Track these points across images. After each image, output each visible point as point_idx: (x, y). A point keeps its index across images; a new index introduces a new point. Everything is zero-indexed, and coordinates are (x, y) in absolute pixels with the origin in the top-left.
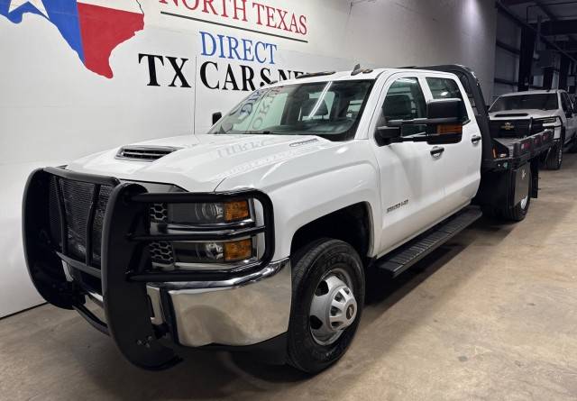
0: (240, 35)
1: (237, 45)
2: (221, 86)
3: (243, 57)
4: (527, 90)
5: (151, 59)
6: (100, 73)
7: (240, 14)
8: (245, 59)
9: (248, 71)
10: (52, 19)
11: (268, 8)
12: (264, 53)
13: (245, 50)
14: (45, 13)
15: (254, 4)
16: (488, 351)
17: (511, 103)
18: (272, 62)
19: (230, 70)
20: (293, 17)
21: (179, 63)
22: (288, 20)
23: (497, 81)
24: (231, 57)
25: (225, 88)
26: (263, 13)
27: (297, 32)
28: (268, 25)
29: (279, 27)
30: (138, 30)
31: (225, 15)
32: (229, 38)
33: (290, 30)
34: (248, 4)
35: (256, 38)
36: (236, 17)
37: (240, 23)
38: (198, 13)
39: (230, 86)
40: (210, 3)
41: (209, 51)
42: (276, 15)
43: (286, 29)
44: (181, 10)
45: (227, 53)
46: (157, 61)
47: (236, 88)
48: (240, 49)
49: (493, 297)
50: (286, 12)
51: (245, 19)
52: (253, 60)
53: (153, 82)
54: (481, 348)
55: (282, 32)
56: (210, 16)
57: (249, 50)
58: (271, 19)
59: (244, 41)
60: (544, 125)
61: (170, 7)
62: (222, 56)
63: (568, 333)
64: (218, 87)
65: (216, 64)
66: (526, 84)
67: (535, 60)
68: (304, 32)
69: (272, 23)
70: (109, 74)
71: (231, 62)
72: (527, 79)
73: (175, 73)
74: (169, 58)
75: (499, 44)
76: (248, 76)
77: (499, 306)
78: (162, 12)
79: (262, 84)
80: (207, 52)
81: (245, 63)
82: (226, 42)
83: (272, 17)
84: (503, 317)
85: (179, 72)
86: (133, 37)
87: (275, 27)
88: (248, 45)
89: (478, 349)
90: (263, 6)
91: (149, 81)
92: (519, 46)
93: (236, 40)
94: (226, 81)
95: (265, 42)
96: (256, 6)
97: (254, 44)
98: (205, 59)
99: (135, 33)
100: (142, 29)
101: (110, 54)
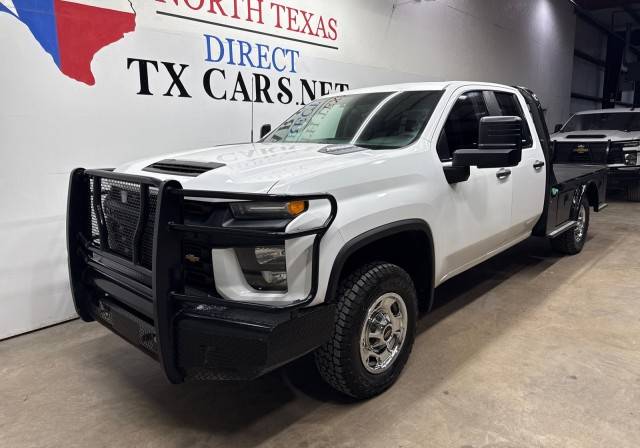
0: (254, 39)
1: (249, 52)
2: (229, 96)
3: (256, 63)
4: (613, 107)
5: (143, 65)
7: (255, 15)
8: (260, 66)
9: (262, 80)
10: (23, 17)
12: (283, 60)
13: (260, 56)
14: (14, 11)
15: (272, 5)
16: (502, 440)
17: (589, 122)
18: (293, 71)
19: (240, 79)
20: (321, 19)
21: (177, 69)
22: (314, 23)
23: (574, 96)
24: (242, 64)
25: (233, 99)
26: (284, 16)
27: (325, 36)
28: (290, 28)
29: (303, 32)
30: (128, 31)
31: (236, 16)
32: (241, 42)
33: (317, 35)
34: (265, 5)
35: (273, 43)
36: (249, 19)
37: (254, 26)
38: (203, 13)
39: (240, 96)
40: (218, 2)
41: (215, 55)
42: (300, 18)
43: (311, 33)
44: (182, 9)
45: (237, 59)
46: (150, 66)
47: (247, 98)
48: (254, 56)
49: (527, 365)
50: (311, 15)
51: (260, 22)
52: (269, 68)
53: (145, 90)
54: (495, 435)
55: (306, 37)
56: (218, 17)
57: (265, 56)
58: (293, 22)
59: (259, 46)
60: (625, 149)
61: (169, 7)
62: (231, 62)
63: (612, 422)
64: (224, 97)
65: (223, 72)
66: (612, 101)
67: (622, 72)
68: (332, 35)
69: (294, 26)
70: (90, 81)
71: (241, 69)
72: (612, 95)
73: (172, 80)
74: (165, 63)
75: (578, 54)
76: (263, 86)
77: (530, 377)
78: (158, 12)
79: (280, 96)
80: (212, 58)
81: (259, 71)
82: (236, 47)
83: (295, 19)
84: (532, 393)
85: (176, 80)
86: (122, 40)
87: (298, 31)
88: (264, 51)
89: (490, 437)
90: (284, 7)
91: (139, 89)
92: (604, 57)
93: (248, 45)
94: (235, 91)
95: (285, 48)
96: (275, 7)
97: (272, 49)
98: (210, 65)
99: (125, 34)
100: (133, 30)
101: (92, 58)
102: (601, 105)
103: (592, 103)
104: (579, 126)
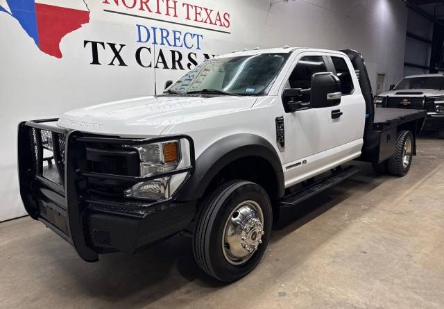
0: (170, 27)
1: (168, 35)
2: (153, 66)
3: (173, 43)
4: (437, 73)
5: (94, 45)
6: (51, 54)
7: (172, 11)
9: (177, 54)
10: (15, 15)
11: (196, 7)
12: (191, 41)
13: (175, 39)
14: (9, 10)
15: (184, 4)
16: (307, 289)
18: (198, 48)
19: (161, 54)
20: (218, 14)
21: (118, 47)
22: (213, 16)
23: (406, 64)
24: (162, 44)
25: (156, 67)
26: (192, 11)
27: (221, 25)
28: (196, 20)
29: (205, 22)
30: (84, 23)
31: (158, 12)
32: (162, 30)
33: (215, 24)
34: (179, 5)
35: (184, 29)
36: (168, 14)
37: (171, 18)
38: (136, 11)
39: (161, 65)
40: (145, 3)
41: (144, 38)
42: (203, 12)
43: (211, 23)
44: (121, 8)
45: (159, 40)
46: (99, 46)
47: (166, 67)
48: (171, 38)
50: (211, 11)
51: (175, 16)
52: (181, 46)
53: (96, 61)
54: (302, 286)
55: (208, 26)
56: (146, 13)
57: (179, 39)
58: (198, 15)
59: (174, 32)
60: (435, 102)
61: (113, 6)
62: (155, 43)
64: (150, 66)
65: (149, 49)
66: (437, 68)
68: (227, 25)
69: (199, 19)
70: (59, 55)
71: (162, 47)
72: (436, 64)
73: (114, 55)
74: (109, 44)
75: (409, 35)
76: (177, 59)
77: (336, 252)
78: (106, 11)
79: (189, 65)
80: (142, 40)
81: (175, 49)
82: (158, 33)
83: (200, 14)
84: (334, 262)
85: (117, 54)
86: (80, 28)
87: (202, 21)
88: (178, 35)
89: (299, 287)
90: (192, 6)
91: (92, 61)
92: (431, 37)
93: (167, 31)
94: (158, 62)
95: (193, 33)
96: (185, 6)
97: (183, 34)
98: (140, 45)
99: (82, 25)
100: (88, 22)
101: (60, 41)
102: (428, 71)
103: (421, 70)
104: (408, 86)
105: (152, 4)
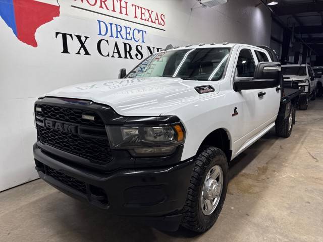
0: (123, 24)
1: (121, 30)
2: (111, 55)
3: (125, 37)
5: (64, 36)
7: (124, 10)
8: (126, 39)
9: (128, 46)
11: (141, 8)
12: (138, 36)
13: (127, 33)
15: (132, 5)
18: (143, 42)
19: (116, 45)
20: (157, 14)
21: (83, 39)
22: (153, 16)
24: (117, 37)
25: (113, 56)
26: (138, 11)
27: (159, 24)
28: (141, 19)
29: (148, 21)
30: (55, 17)
31: (114, 10)
32: (116, 25)
33: (155, 23)
34: (129, 5)
35: (133, 26)
36: (121, 13)
37: (123, 16)
38: (96, 8)
39: (116, 55)
40: (104, 2)
41: (103, 32)
42: (146, 13)
43: (152, 22)
44: (85, 5)
45: (114, 34)
46: (68, 36)
47: (120, 56)
48: (123, 33)
51: (126, 14)
52: (131, 40)
53: (66, 50)
55: (150, 24)
56: (104, 11)
57: (129, 33)
59: (126, 27)
61: (78, 3)
62: (112, 36)
64: (108, 55)
65: (107, 41)
66: (286, 61)
67: (290, 47)
68: (163, 24)
69: (144, 18)
70: (35, 44)
71: (117, 40)
72: (285, 58)
73: (80, 46)
74: (76, 36)
75: (272, 38)
76: (128, 50)
78: (72, 6)
79: (137, 55)
80: (102, 33)
81: (126, 41)
82: (114, 28)
83: (144, 14)
85: (83, 45)
86: (52, 21)
87: (145, 20)
88: (128, 30)
90: (138, 7)
91: (62, 51)
92: (281, 39)
93: (121, 27)
94: (114, 52)
95: (139, 29)
96: (134, 6)
97: (132, 30)
98: (101, 37)
99: (54, 18)
100: (58, 16)
101: (35, 31)
105: (109, 3)
